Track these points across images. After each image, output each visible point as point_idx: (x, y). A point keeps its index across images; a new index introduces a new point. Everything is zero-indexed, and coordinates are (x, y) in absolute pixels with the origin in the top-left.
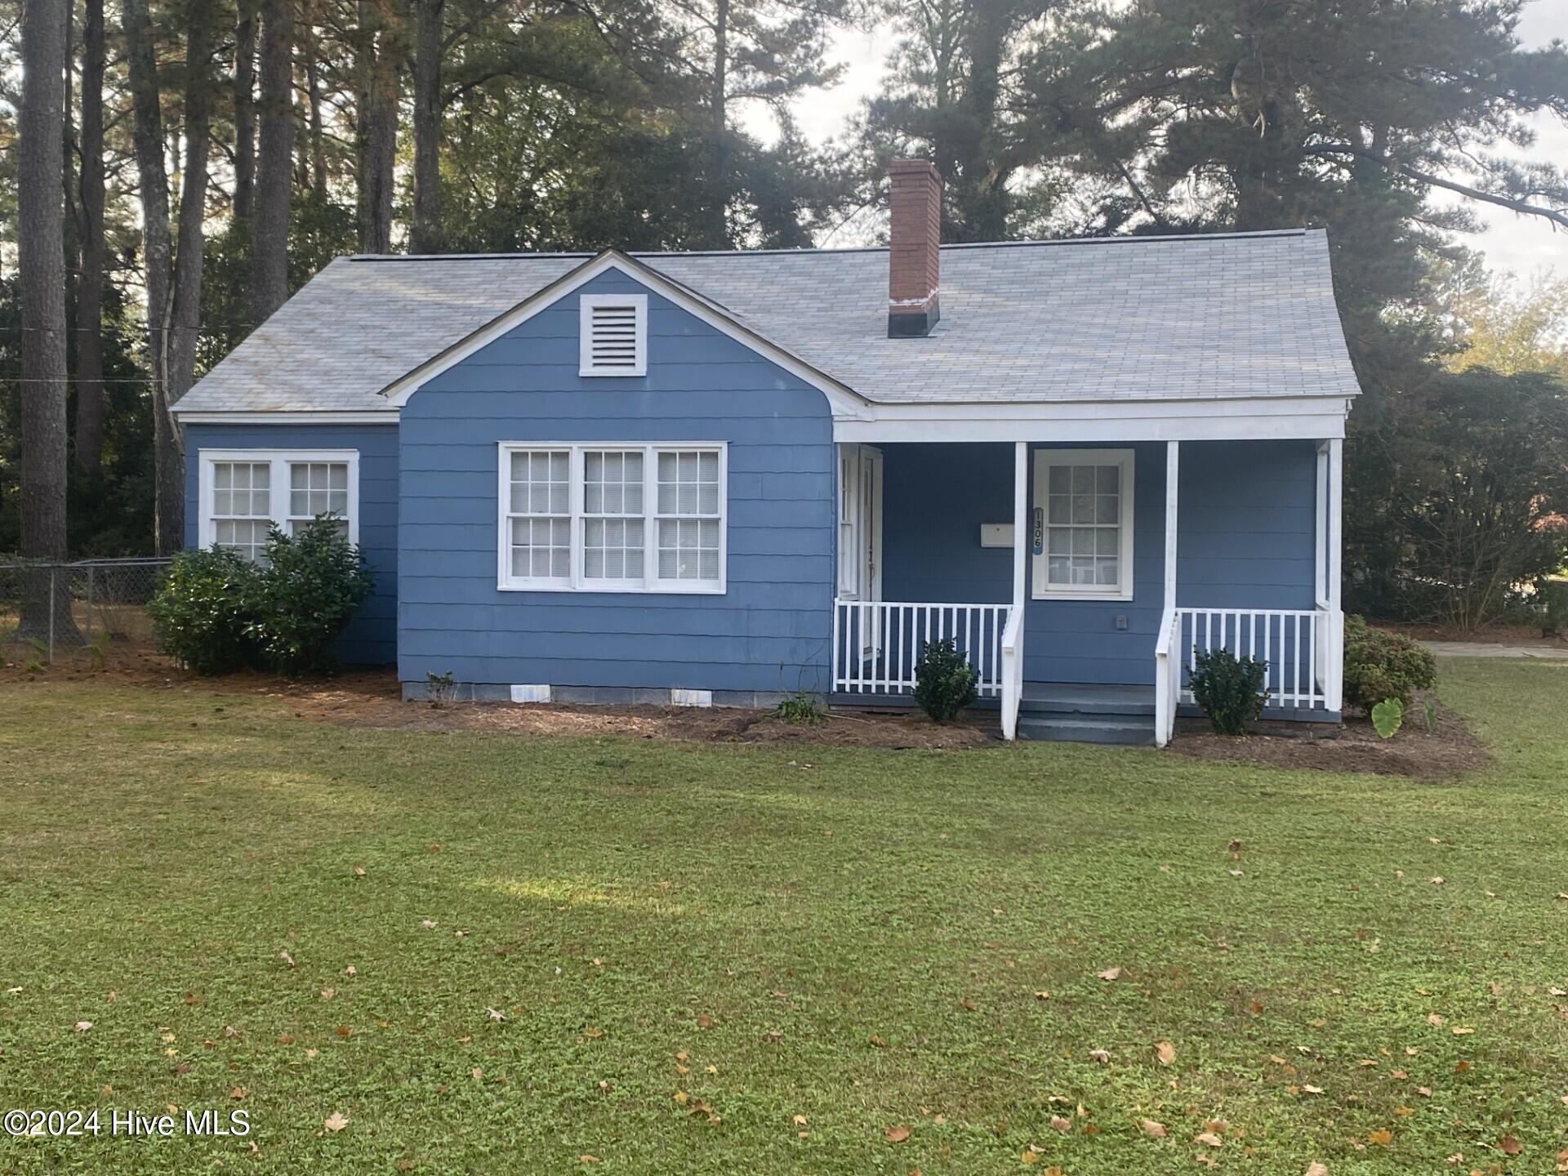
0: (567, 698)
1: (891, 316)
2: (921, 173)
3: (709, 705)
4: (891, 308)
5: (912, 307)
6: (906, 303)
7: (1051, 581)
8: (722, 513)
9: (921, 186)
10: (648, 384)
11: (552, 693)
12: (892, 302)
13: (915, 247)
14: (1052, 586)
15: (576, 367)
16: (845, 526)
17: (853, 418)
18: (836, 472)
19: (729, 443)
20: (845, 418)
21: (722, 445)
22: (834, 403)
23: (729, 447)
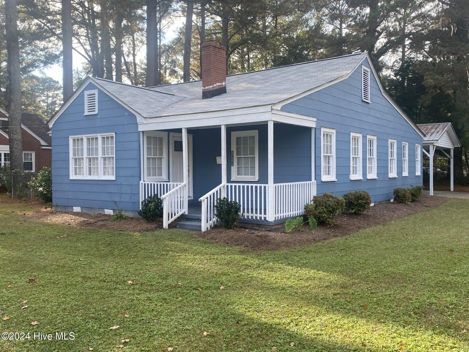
0: (85, 211)
1: (203, 92)
2: (209, 46)
3: (113, 214)
4: (203, 90)
5: (208, 89)
6: (206, 88)
7: (238, 175)
8: (114, 156)
9: (209, 50)
10: (99, 117)
11: (81, 209)
12: (203, 88)
13: (208, 70)
14: (238, 176)
15: (84, 112)
16: (161, 158)
17: (142, 123)
18: (140, 141)
19: (115, 133)
20: (140, 123)
21: (114, 134)
22: (138, 119)
23: (115, 134)
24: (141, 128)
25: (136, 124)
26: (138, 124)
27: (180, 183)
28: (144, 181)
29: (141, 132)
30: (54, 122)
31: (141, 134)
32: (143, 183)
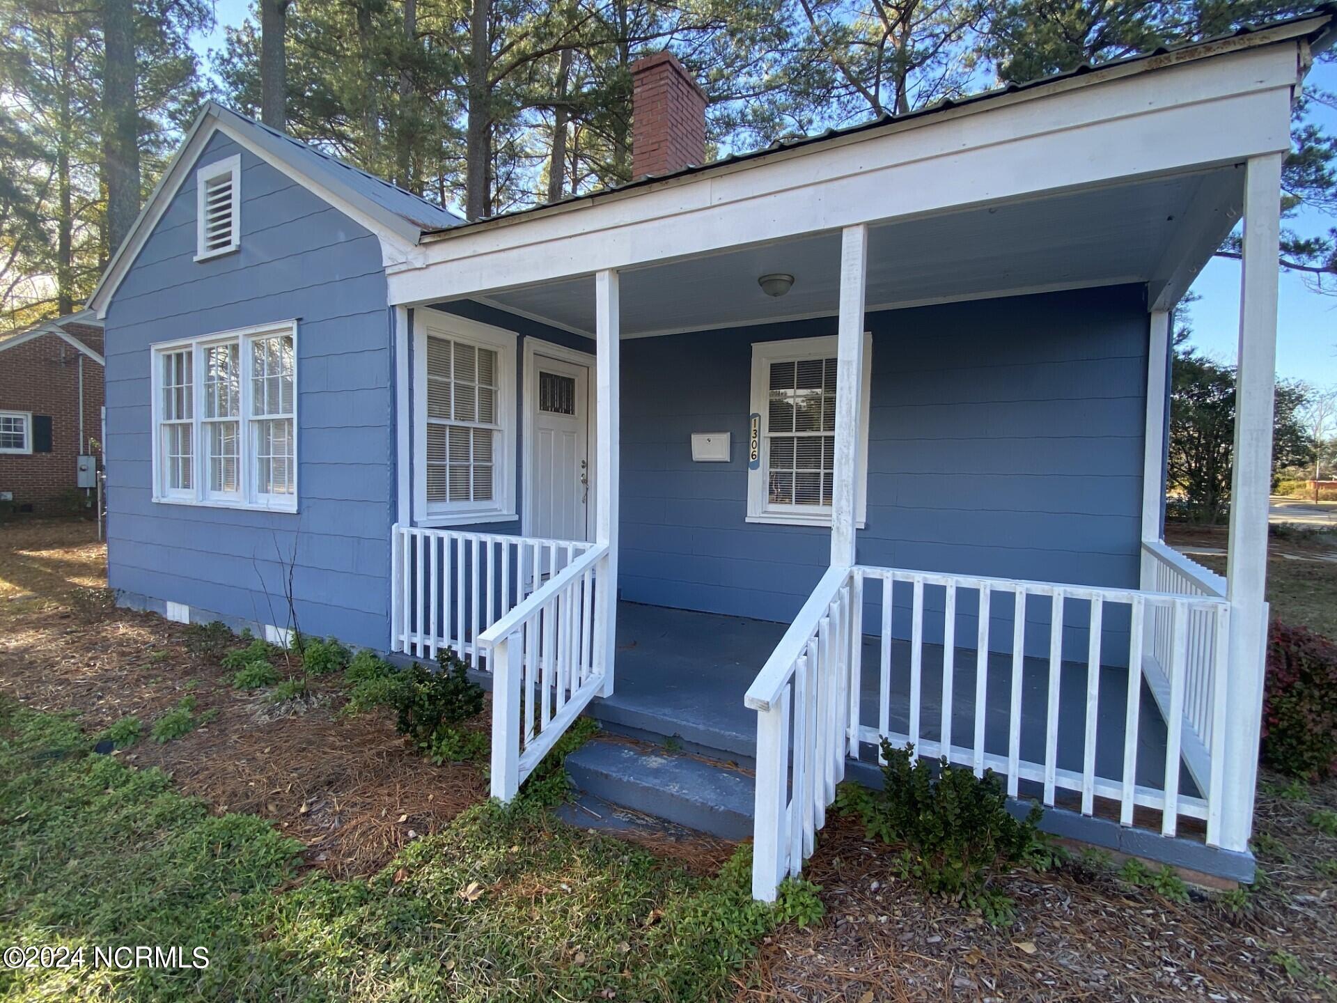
0: (199, 621)
3: (292, 646)
7: (772, 499)
8: (295, 416)
10: (242, 261)
11: (190, 613)
15: (195, 252)
16: (489, 433)
17: (403, 267)
18: (395, 347)
19: (299, 320)
20: (396, 269)
21: (294, 325)
22: (387, 250)
23: (299, 326)
24: (401, 291)
25: (379, 276)
26: (388, 271)
27: (580, 545)
28: (413, 524)
29: (398, 310)
30: (109, 299)
31: (401, 318)
32: (407, 531)
